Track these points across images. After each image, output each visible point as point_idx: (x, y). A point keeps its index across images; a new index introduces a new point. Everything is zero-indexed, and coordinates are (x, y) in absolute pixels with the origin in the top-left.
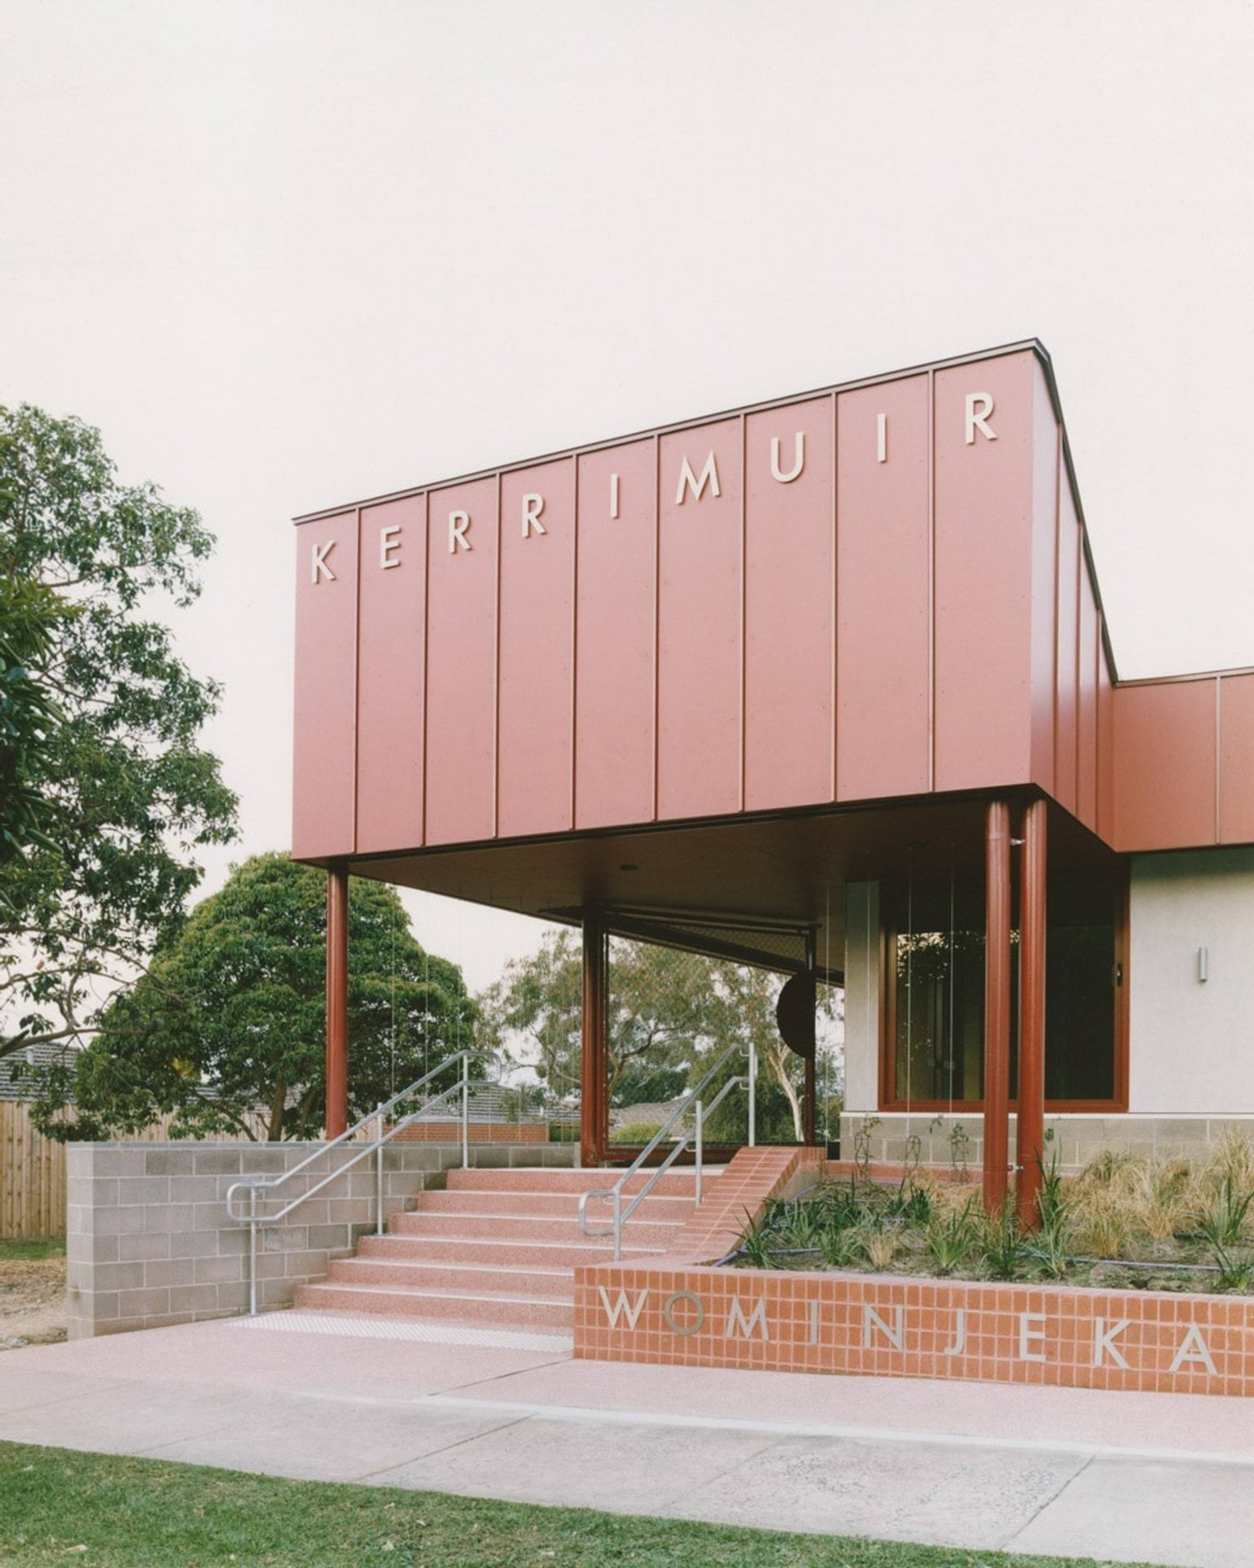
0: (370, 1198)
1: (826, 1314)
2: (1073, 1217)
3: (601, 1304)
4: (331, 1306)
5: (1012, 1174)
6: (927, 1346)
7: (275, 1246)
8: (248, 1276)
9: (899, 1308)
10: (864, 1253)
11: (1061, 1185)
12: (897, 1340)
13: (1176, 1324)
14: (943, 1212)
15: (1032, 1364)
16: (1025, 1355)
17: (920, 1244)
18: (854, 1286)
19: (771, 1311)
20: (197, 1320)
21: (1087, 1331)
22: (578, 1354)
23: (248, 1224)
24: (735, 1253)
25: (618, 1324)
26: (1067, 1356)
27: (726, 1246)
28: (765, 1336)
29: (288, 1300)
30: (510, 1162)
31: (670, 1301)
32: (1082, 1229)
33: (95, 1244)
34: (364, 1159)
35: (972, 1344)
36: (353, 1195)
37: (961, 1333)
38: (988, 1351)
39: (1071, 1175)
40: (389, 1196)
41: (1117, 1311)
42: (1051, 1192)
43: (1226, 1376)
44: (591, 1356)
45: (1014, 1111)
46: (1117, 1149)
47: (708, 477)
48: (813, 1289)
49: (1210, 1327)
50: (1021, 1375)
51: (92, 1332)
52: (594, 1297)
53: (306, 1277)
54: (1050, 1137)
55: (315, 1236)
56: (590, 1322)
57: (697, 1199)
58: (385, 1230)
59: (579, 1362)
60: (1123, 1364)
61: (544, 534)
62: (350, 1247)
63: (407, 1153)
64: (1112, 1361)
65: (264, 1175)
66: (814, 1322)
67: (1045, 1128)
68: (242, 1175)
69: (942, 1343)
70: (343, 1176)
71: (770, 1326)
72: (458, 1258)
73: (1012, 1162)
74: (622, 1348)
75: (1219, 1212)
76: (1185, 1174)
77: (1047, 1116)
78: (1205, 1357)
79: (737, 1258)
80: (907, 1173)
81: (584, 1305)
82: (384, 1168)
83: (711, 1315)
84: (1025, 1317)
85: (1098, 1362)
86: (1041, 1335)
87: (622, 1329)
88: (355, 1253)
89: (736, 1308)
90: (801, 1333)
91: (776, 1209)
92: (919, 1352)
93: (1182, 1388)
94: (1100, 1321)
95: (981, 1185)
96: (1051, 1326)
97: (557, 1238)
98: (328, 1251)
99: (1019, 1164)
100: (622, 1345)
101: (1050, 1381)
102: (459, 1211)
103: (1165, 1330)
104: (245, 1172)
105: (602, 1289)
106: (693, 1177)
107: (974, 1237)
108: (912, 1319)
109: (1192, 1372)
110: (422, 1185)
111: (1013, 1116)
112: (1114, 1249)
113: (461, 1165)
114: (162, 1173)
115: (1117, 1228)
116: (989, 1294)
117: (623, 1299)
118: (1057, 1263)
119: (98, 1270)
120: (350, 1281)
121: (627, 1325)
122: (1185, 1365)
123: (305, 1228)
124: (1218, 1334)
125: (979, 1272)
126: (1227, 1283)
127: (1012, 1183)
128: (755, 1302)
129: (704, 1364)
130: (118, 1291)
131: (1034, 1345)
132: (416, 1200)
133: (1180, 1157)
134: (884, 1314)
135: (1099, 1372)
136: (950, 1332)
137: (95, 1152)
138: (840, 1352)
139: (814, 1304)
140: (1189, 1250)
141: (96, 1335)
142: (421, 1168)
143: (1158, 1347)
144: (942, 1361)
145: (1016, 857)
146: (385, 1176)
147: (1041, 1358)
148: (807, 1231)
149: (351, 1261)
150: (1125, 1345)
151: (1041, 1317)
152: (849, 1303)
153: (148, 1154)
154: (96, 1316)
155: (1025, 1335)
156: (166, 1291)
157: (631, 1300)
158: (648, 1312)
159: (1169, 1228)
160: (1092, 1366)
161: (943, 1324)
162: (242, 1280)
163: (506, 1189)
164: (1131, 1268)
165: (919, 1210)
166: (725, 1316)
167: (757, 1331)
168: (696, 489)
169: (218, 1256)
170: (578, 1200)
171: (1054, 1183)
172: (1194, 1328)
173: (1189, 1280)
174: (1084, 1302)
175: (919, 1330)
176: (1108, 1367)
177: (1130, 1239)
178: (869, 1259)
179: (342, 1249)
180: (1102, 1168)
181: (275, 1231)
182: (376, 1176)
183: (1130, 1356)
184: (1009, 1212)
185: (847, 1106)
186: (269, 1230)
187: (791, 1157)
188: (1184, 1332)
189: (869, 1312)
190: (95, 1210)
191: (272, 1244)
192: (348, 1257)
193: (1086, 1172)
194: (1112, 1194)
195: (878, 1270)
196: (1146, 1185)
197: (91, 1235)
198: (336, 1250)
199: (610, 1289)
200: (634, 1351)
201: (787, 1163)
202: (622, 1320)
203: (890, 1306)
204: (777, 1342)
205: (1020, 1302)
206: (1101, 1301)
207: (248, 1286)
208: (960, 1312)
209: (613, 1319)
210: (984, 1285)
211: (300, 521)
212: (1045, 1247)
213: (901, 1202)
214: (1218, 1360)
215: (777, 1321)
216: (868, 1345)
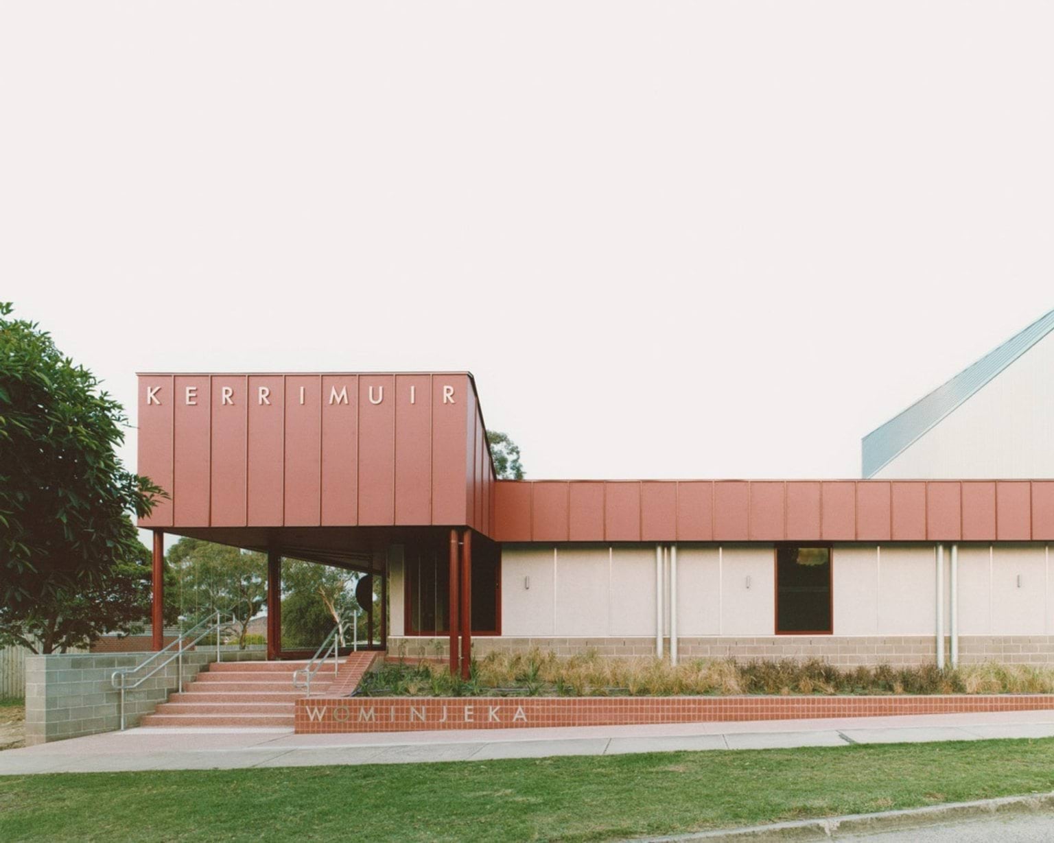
0: (175, 677)
1: (397, 710)
2: (482, 674)
3: (307, 712)
4: (162, 725)
5: (459, 660)
6: (433, 719)
7: (131, 699)
8: (120, 712)
9: (423, 707)
10: (407, 690)
11: (477, 664)
12: (423, 718)
13: (515, 707)
14: (435, 674)
15: (469, 723)
16: (467, 720)
17: (427, 686)
18: (407, 700)
19: (376, 710)
20: (96, 733)
21: (487, 711)
22: (297, 732)
23: (120, 690)
24: (355, 693)
25: (314, 720)
26: (480, 719)
27: (352, 689)
28: (374, 720)
29: (138, 722)
30: (238, 659)
31: (336, 710)
32: (485, 679)
33: (47, 700)
34: (173, 660)
35: (449, 717)
36: (167, 675)
37: (445, 714)
38: (454, 720)
39: (481, 660)
40: (184, 675)
41: (496, 704)
42: (474, 666)
43: (530, 722)
44: (302, 732)
45: (460, 635)
46: (496, 650)
47: (343, 397)
48: (392, 703)
49: (525, 706)
50: (466, 726)
51: (45, 741)
52: (304, 710)
53: (146, 713)
54: (473, 645)
55: (150, 694)
56: (302, 719)
57: (335, 673)
58: (183, 691)
59: (298, 735)
60: (498, 720)
61: (269, 405)
62: (166, 698)
63: (191, 656)
64: (495, 720)
65: (127, 667)
66: (393, 714)
67: (472, 642)
68: (116, 668)
69: (439, 718)
70: (164, 667)
71: (376, 717)
72: (224, 701)
73: (460, 656)
74: (316, 729)
75: (530, 671)
76: (520, 658)
77: (472, 637)
78: (523, 716)
79: (357, 694)
80: (419, 660)
81: (299, 713)
82: (182, 663)
83: (352, 714)
84: (467, 707)
85: (490, 720)
86: (472, 713)
87: (316, 721)
88: (168, 701)
89: (362, 711)
90: (388, 718)
91: (369, 676)
92: (430, 722)
93: (517, 727)
94: (491, 707)
95: (449, 665)
96: (475, 710)
97: (271, 690)
98: (156, 701)
99: (462, 656)
100: (316, 727)
101: (475, 727)
102: (219, 681)
103: (511, 709)
104: (118, 666)
105: (307, 707)
106: (334, 664)
107: (447, 682)
108: (428, 710)
109: (519, 721)
110: (199, 670)
111: (460, 637)
112: (495, 684)
113: (216, 661)
114: (78, 668)
115: (496, 678)
116: (455, 701)
117: (316, 710)
118: (476, 690)
119: (48, 713)
120: (168, 713)
121: (318, 720)
122: (517, 719)
123: (145, 691)
124: (527, 709)
125: (449, 695)
126: (532, 694)
127: (460, 664)
128: (370, 708)
129: (350, 732)
130: (58, 722)
131: (470, 717)
132: (196, 677)
133: (517, 653)
134: (418, 710)
135: (491, 724)
136: (441, 714)
137: (47, 660)
138: (402, 724)
139: (393, 707)
140: (520, 684)
141: (47, 742)
142: (198, 663)
143: (509, 714)
144: (439, 724)
145: (460, 549)
146: (182, 667)
147: (472, 720)
148: (383, 683)
149: (167, 704)
150: (499, 714)
151: (472, 707)
152: (405, 707)
153: (72, 659)
154: (47, 734)
155: (467, 713)
156: (80, 721)
157: (320, 710)
158: (327, 714)
159: (514, 677)
160: (488, 722)
161: (439, 712)
162: (116, 715)
163: (241, 671)
164: (501, 691)
165: (427, 674)
166: (358, 714)
167: (371, 719)
168: (338, 400)
169: (105, 704)
170: (293, 674)
171: (475, 662)
172: (520, 708)
173: (519, 694)
174: (486, 701)
175: (431, 714)
176: (494, 722)
177: (501, 681)
178: (409, 692)
179: (162, 699)
180: (492, 657)
181: (131, 692)
182: (178, 667)
183: (501, 718)
184: (459, 673)
185: (391, 634)
186: (129, 692)
187: (373, 655)
188: (516, 709)
189: (413, 709)
190: (47, 686)
191: (131, 698)
192: (165, 703)
193: (486, 658)
194: (495, 666)
195: (413, 696)
196: (506, 663)
197: (44, 697)
198: (159, 700)
199: (311, 706)
200: (321, 729)
201: (372, 657)
202: (316, 718)
203: (420, 706)
204: (378, 722)
205: (465, 703)
206: (491, 701)
207: (120, 717)
208: (445, 707)
209: (312, 718)
210: (452, 698)
211: (140, 375)
212: (472, 685)
213: (419, 672)
214: (527, 717)
215: (378, 714)
216: (412, 720)
